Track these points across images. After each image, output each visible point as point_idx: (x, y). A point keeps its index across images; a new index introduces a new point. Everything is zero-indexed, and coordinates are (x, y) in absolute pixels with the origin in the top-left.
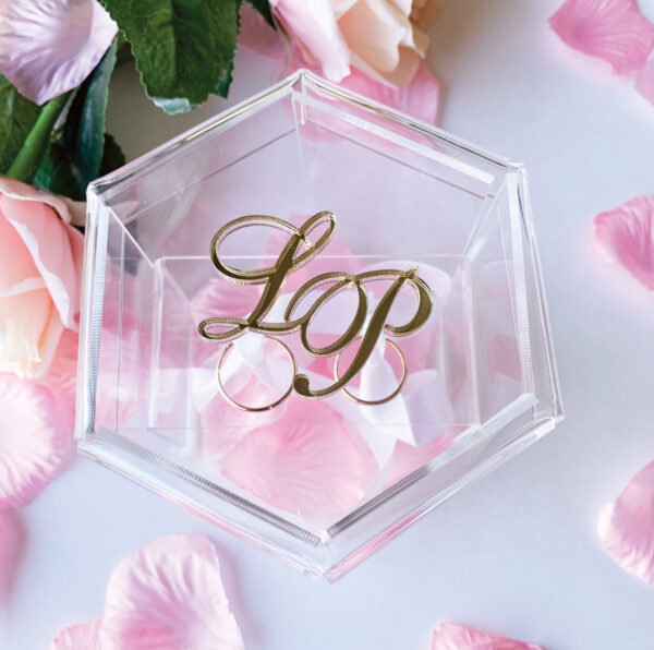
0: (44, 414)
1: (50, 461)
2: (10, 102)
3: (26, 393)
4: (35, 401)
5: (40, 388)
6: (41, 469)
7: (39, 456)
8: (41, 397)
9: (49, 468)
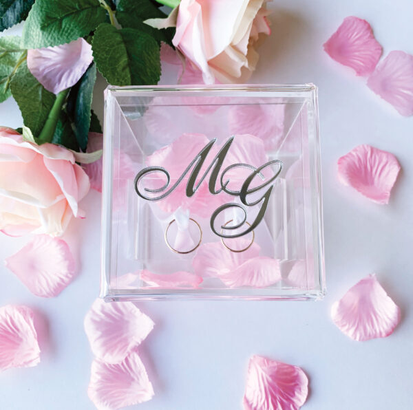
0: (63, 254)
1: (67, 277)
2: (40, 93)
3: (54, 244)
4: (59, 247)
5: (61, 241)
6: (62, 280)
7: (61, 274)
8: (62, 246)
9: (66, 280)
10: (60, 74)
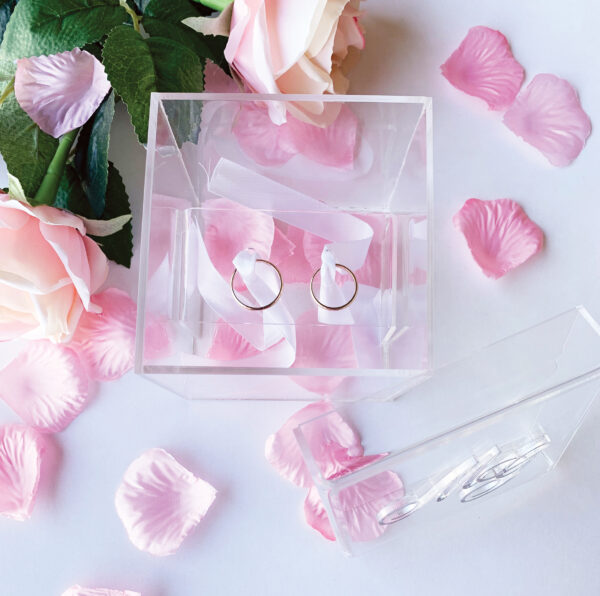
0: (71, 368)
1: (78, 401)
2: (35, 138)
3: (58, 353)
4: (65, 359)
5: (67, 350)
6: (71, 406)
7: (69, 397)
8: (69, 356)
9: (77, 405)
10: (62, 108)
